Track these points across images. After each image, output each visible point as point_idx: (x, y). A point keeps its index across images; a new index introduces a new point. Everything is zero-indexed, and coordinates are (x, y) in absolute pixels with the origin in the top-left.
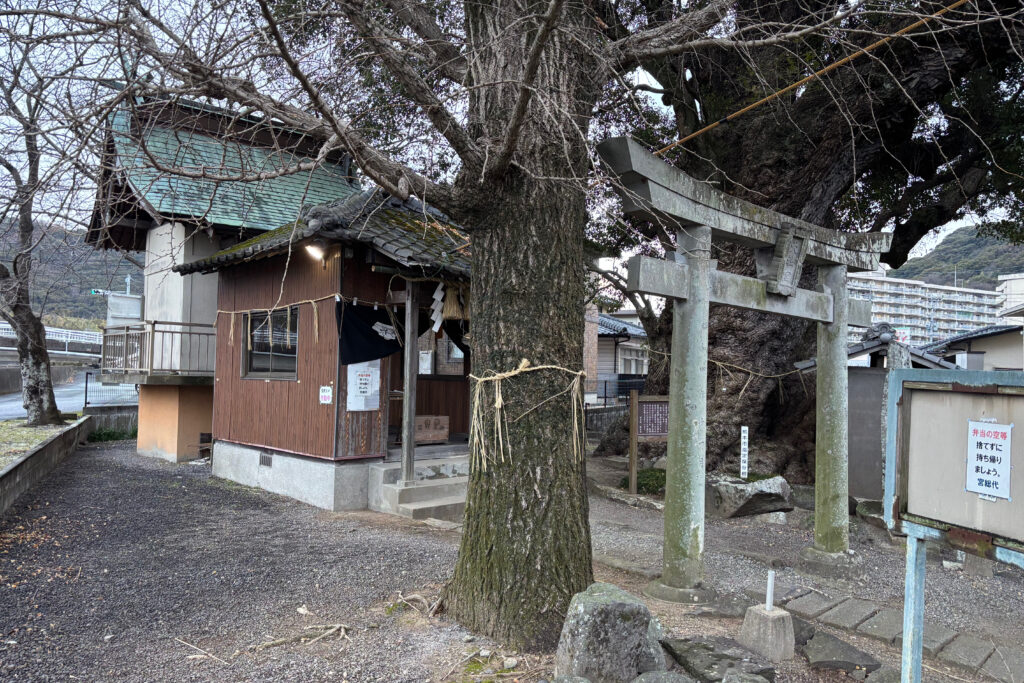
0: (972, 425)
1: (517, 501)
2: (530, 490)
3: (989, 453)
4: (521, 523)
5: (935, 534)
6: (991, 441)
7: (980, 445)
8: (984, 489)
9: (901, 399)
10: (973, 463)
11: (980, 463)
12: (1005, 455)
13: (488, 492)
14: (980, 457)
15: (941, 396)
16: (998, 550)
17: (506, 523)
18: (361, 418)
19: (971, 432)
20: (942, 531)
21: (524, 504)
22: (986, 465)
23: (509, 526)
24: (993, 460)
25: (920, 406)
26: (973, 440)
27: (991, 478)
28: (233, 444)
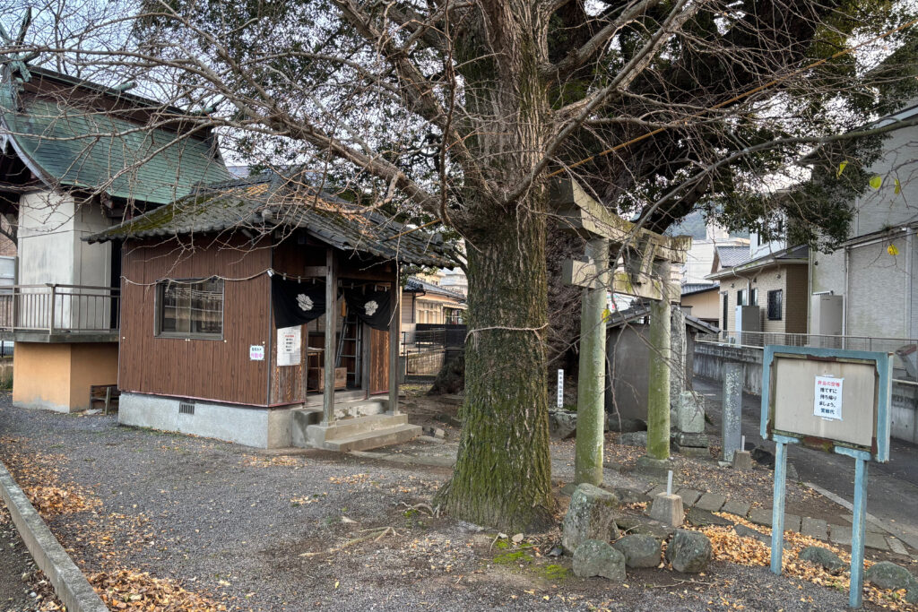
0: (818, 379)
1: (513, 432)
2: (521, 425)
3: (829, 394)
4: (516, 448)
5: (796, 441)
6: (830, 387)
7: (823, 390)
8: (825, 414)
9: (772, 363)
10: (818, 399)
11: (822, 400)
12: (839, 394)
13: (491, 427)
14: (823, 396)
15: (797, 361)
16: (836, 448)
17: (506, 447)
18: (287, 371)
19: (816, 383)
20: (799, 439)
21: (518, 434)
22: (827, 401)
23: (508, 450)
24: (831, 398)
25: (783, 367)
26: (817, 388)
27: (830, 408)
28: (145, 395)
